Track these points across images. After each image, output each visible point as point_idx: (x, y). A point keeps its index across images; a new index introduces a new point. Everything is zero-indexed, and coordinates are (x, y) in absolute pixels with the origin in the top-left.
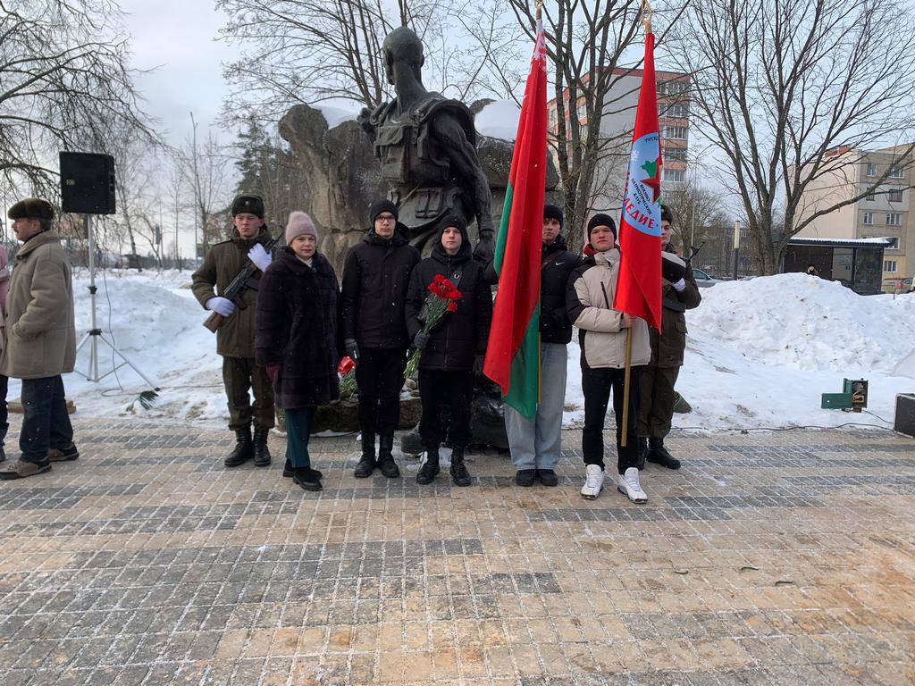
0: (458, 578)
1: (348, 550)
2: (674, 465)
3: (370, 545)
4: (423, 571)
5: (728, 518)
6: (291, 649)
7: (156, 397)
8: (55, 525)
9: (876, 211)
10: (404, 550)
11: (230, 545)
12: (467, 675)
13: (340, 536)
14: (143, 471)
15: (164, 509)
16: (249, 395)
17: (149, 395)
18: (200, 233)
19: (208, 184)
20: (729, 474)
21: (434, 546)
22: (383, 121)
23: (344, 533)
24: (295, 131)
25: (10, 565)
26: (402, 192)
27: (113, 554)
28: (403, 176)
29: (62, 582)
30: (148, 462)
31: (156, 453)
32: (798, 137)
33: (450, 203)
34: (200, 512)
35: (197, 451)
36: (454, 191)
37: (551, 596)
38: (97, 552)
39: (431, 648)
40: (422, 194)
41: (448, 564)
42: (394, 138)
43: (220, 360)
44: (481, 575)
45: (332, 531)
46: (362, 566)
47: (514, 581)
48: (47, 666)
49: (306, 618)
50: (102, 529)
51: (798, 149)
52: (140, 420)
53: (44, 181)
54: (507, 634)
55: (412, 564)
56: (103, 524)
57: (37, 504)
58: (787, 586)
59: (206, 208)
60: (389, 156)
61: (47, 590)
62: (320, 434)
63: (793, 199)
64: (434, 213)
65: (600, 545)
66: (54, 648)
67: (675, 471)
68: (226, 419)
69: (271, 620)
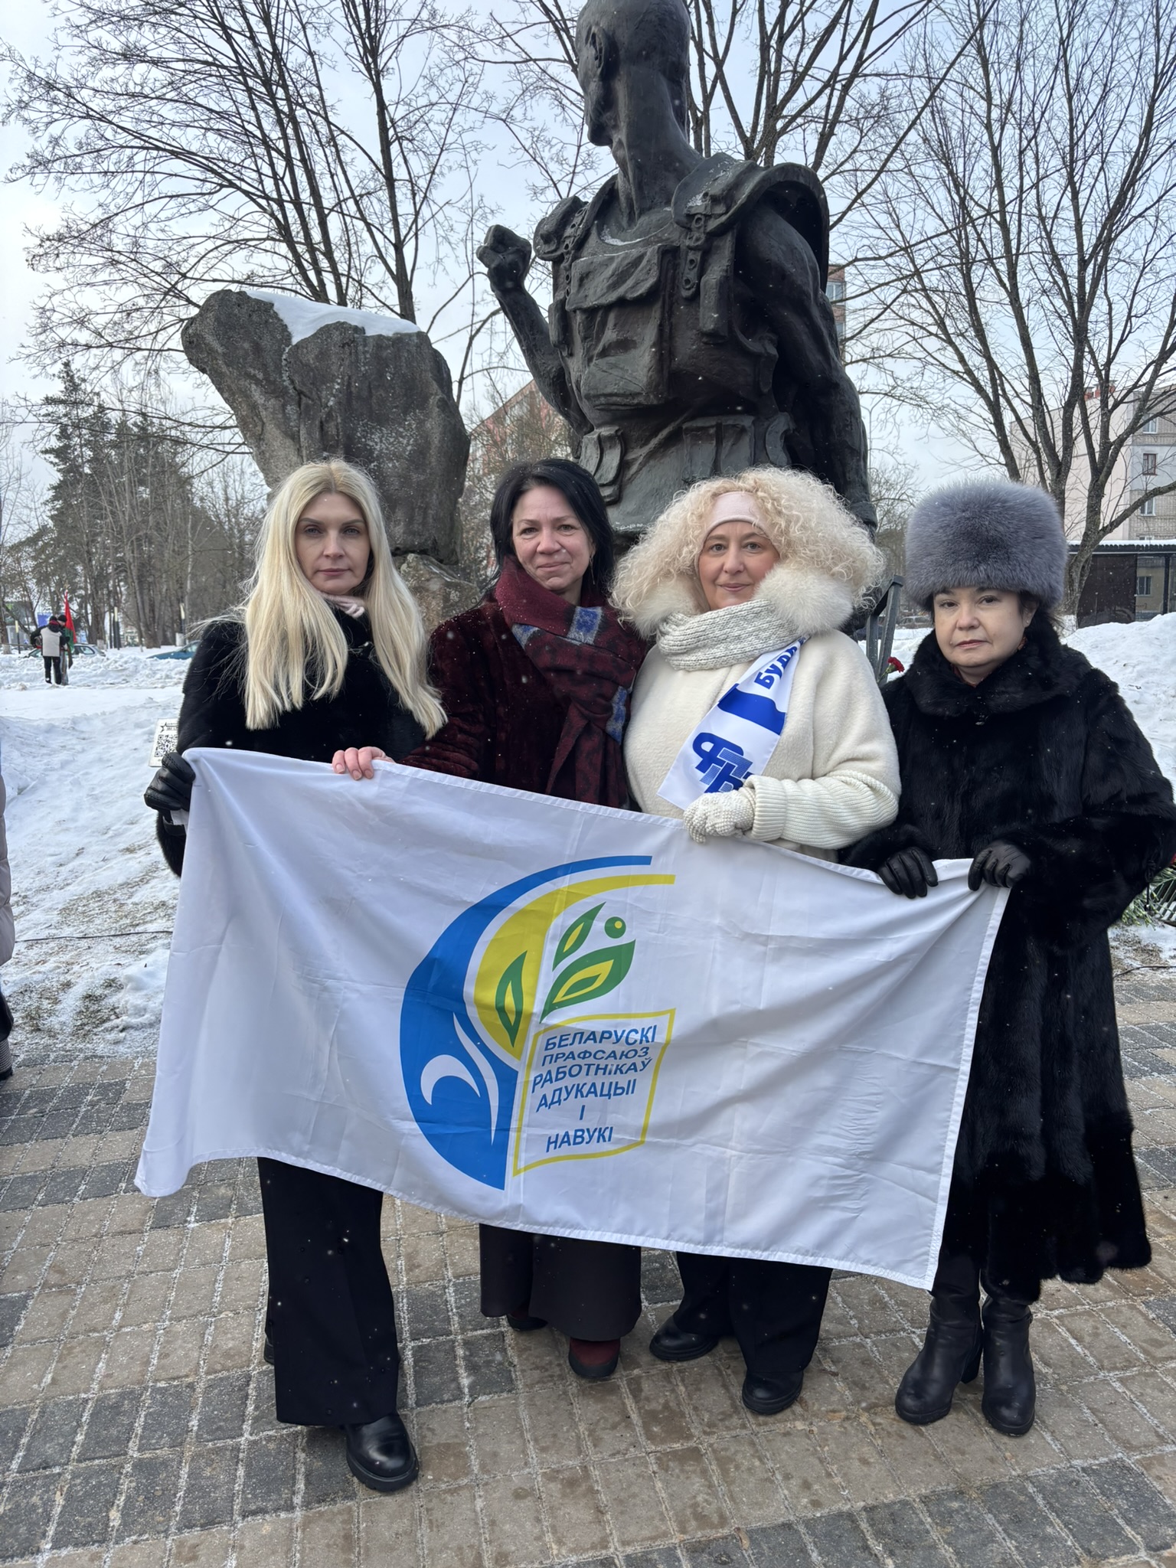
26: (634, 435)
42: (630, 282)
60: (610, 335)
63: (1100, 471)
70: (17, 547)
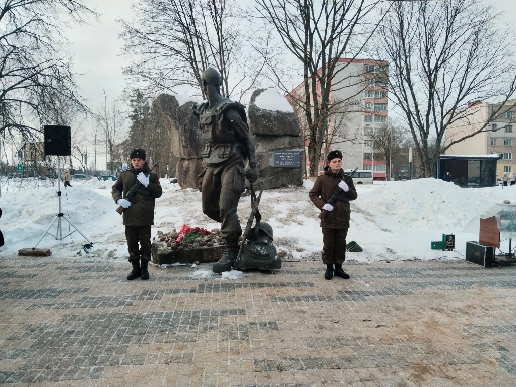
0: (233, 325)
1: (184, 314)
2: (347, 277)
3: (195, 312)
4: (218, 322)
5: (366, 300)
6: (158, 351)
7: (91, 248)
8: (50, 305)
9: (498, 138)
10: (210, 314)
11: (131, 313)
12: (231, 359)
13: (181, 309)
14: (88, 282)
15: (99, 298)
16: (138, 245)
17: (88, 246)
18: (109, 156)
19: (113, 128)
20: (373, 281)
21: (224, 312)
22: (202, 112)
23: (183, 307)
24: (161, 108)
25: (34, 321)
26: (212, 145)
27: (78, 316)
28: (212, 138)
29: (58, 327)
30: (90, 278)
31: (93, 274)
32: (442, 100)
33: (235, 151)
34: (116, 299)
35: (113, 273)
36: (236, 145)
37: (274, 332)
38: (71, 316)
39: (218, 350)
40: (222, 147)
41: (229, 319)
42: (207, 121)
43: (124, 228)
44: (244, 323)
45: (177, 306)
46: (190, 321)
47: (258, 325)
48: (56, 356)
49: (164, 340)
50: (72, 306)
51: (442, 106)
52: (84, 259)
53: (28, 134)
54: (251, 345)
55: (213, 319)
56: (72, 304)
57: (40, 296)
58: (382, 327)
59: (112, 142)
60: (206, 129)
61: (52, 330)
62: (173, 264)
63: (440, 135)
64: (227, 156)
65: (301, 311)
66: (58, 351)
67: (347, 280)
68: (127, 258)
69: (149, 341)
70: (118, 146)
